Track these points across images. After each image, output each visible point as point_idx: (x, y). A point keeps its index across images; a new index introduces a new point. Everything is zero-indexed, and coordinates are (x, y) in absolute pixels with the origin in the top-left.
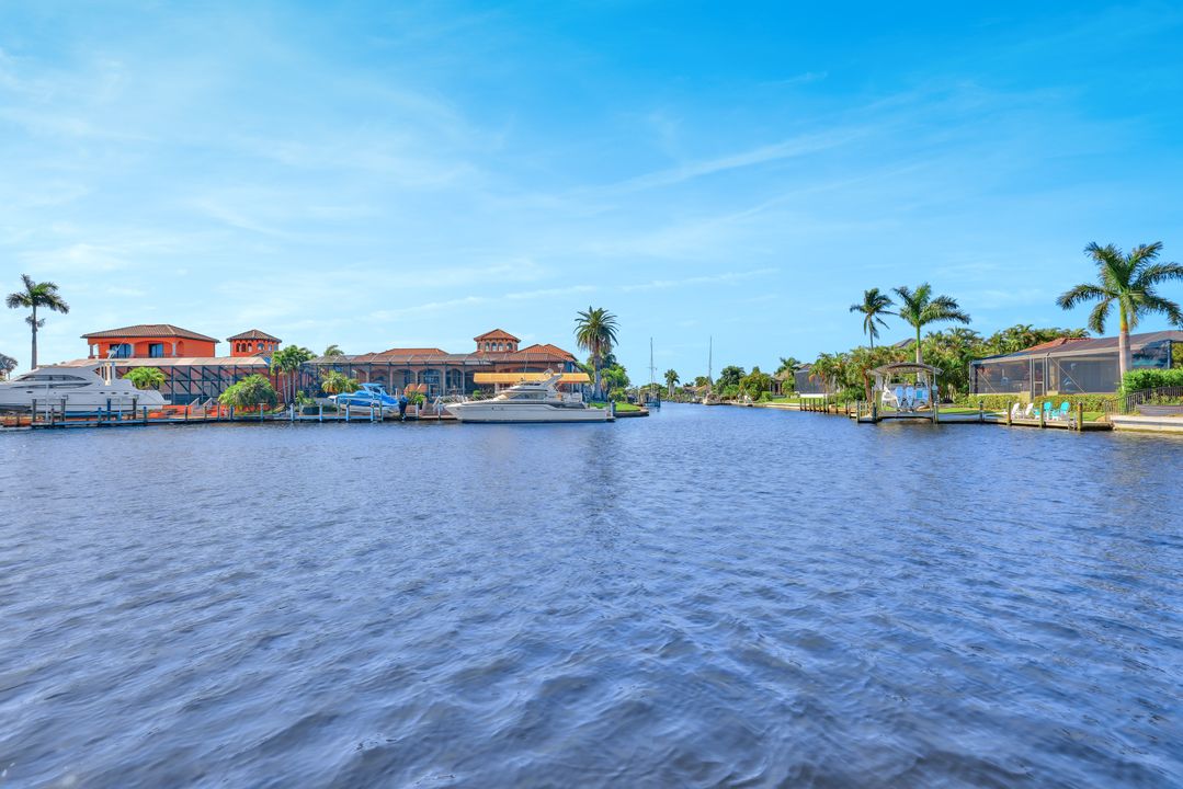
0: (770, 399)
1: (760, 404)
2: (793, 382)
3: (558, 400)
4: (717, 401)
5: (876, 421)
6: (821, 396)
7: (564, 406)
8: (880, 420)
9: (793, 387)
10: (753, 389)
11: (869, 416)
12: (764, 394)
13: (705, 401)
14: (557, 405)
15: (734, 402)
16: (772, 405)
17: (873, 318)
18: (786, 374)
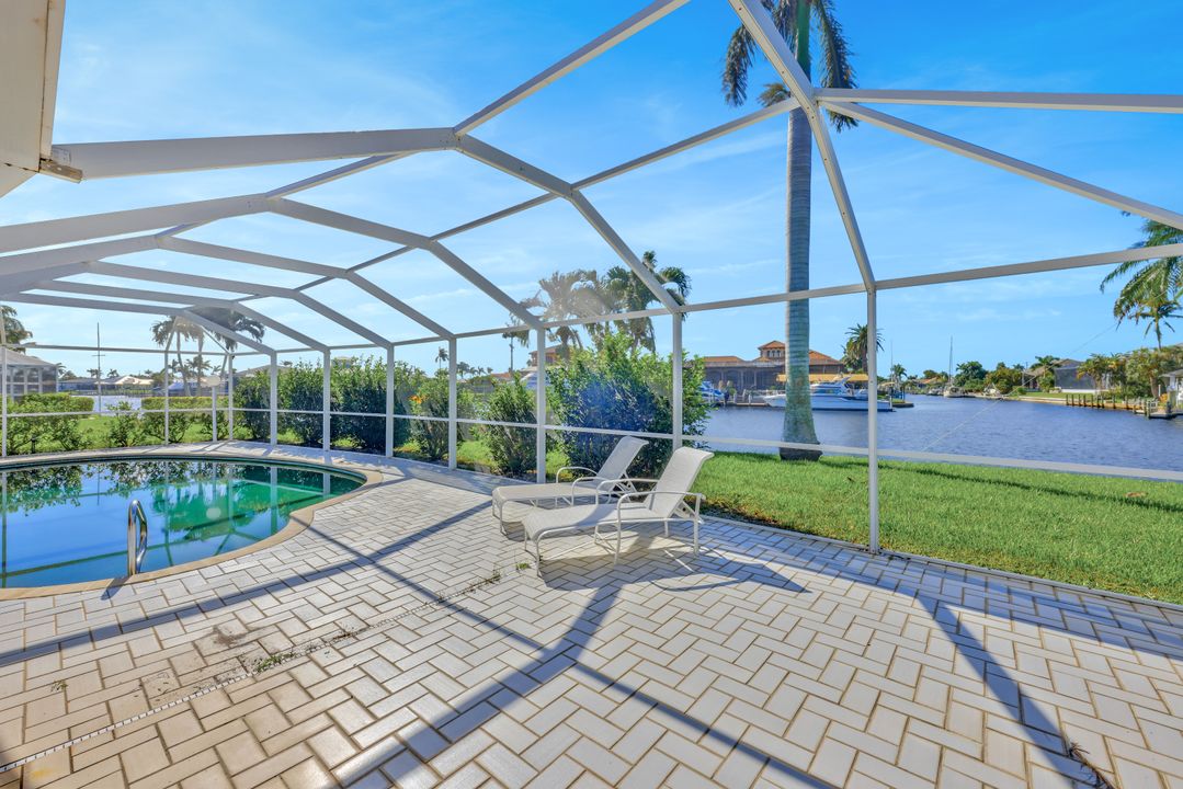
0: (1023, 392)
1: (1013, 398)
2: (1053, 377)
3: (850, 395)
4: (959, 393)
5: (1170, 417)
6: (1092, 392)
7: (854, 398)
8: (1174, 416)
9: (1052, 383)
10: (1002, 384)
11: (1161, 412)
12: (1016, 388)
13: (946, 393)
14: (849, 398)
15: (979, 395)
16: (1029, 398)
17: (1161, 321)
18: (1041, 370)
